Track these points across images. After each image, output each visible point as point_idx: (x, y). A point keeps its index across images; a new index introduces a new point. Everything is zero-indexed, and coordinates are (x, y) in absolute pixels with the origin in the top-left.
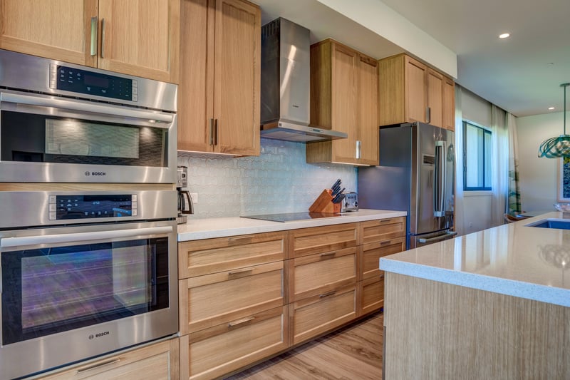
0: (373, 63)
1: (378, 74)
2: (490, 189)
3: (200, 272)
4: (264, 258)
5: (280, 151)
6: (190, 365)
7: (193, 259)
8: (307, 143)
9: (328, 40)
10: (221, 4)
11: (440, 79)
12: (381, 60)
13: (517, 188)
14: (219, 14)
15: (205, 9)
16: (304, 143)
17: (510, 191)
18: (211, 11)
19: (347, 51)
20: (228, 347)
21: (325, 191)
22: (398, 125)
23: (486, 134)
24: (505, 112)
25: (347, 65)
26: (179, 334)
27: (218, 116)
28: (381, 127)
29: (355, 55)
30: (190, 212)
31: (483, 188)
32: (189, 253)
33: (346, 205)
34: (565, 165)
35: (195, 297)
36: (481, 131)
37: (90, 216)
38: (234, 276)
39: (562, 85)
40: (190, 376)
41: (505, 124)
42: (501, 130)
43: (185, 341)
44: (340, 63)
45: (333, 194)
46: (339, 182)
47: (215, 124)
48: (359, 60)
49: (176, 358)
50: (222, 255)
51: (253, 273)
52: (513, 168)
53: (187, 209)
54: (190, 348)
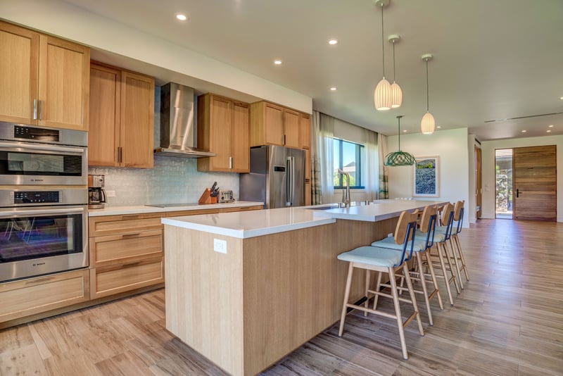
0: (246, 106)
1: (249, 112)
2: (363, 188)
3: (103, 234)
4: (148, 228)
5: (176, 164)
6: (97, 284)
7: (98, 227)
8: (198, 158)
9: (208, 94)
10: (125, 79)
11: (296, 115)
12: (252, 104)
13: (385, 187)
14: (124, 85)
15: (114, 82)
16: (195, 158)
17: (380, 188)
18: (118, 83)
19: (222, 100)
20: (123, 277)
21: (207, 190)
22: (260, 147)
23: (361, 148)
24: (377, 133)
25: (223, 110)
26: (90, 268)
27: (123, 146)
28: (251, 148)
29: (230, 102)
30: (104, 202)
31: (360, 187)
32: (96, 223)
33: (223, 198)
34: (416, 171)
35: (99, 247)
36: (358, 146)
37: (34, 202)
38: (126, 237)
39: (397, 117)
40: (97, 291)
41: (376, 142)
42: (372, 146)
43: (93, 272)
44: (217, 108)
45: (211, 191)
46: (215, 184)
47: (120, 151)
48: (233, 104)
49: (88, 280)
50: (118, 225)
51: (140, 236)
52: (382, 173)
53: (103, 200)
54: (97, 276)
